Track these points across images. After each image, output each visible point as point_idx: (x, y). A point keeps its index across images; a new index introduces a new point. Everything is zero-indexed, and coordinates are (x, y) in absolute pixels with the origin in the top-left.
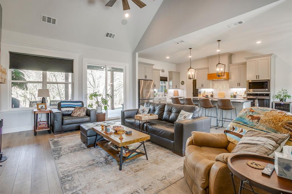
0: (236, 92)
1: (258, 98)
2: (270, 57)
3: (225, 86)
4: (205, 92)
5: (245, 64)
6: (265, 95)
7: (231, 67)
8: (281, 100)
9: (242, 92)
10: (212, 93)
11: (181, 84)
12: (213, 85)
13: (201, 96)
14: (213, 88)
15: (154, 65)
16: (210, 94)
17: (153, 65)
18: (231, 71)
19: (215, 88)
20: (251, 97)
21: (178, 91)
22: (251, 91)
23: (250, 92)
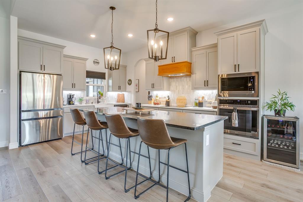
0: (203, 97)
1: (238, 108)
2: (259, 28)
3: (187, 86)
4: (157, 96)
5: (215, 46)
6: (249, 102)
7: (194, 54)
8: (278, 113)
9: (211, 97)
10: (167, 99)
11: (128, 83)
12: (169, 85)
13: (152, 103)
14: (169, 89)
15: (66, 47)
16: (165, 100)
17: (63, 47)
18: (194, 61)
19: (173, 89)
20: (227, 107)
21: (124, 94)
22: (226, 95)
23: (224, 96)
